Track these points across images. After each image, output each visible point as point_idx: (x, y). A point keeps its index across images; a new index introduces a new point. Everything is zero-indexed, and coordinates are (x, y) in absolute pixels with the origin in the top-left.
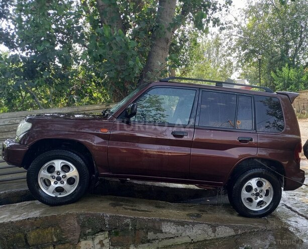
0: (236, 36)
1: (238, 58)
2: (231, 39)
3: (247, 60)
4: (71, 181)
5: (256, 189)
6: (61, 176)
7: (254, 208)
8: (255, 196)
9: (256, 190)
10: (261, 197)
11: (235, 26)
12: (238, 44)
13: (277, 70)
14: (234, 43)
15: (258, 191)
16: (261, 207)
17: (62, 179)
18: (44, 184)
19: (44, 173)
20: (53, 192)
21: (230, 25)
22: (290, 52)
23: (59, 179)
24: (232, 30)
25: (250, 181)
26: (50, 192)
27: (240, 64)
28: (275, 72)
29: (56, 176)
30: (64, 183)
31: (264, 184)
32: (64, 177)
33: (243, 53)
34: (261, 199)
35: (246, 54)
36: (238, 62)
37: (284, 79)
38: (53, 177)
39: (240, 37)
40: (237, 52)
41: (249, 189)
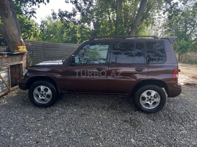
0: (162, 22)
1: (161, 32)
2: (159, 23)
3: (165, 34)
12: (162, 26)
13: (178, 41)
14: (161, 25)
21: (160, 16)
23: (43, 95)
24: (161, 19)
27: (162, 35)
30: (45, 97)
33: (164, 30)
35: (165, 31)
37: (181, 45)
38: (40, 94)
39: (165, 23)
40: (161, 29)
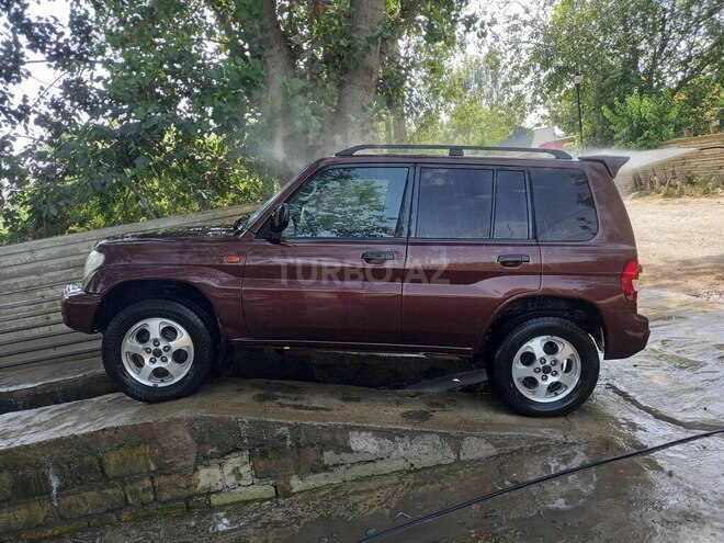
0: (528, 42)
1: (533, 87)
2: (518, 51)
3: (553, 88)
4: (179, 356)
5: (543, 358)
6: (161, 347)
7: (541, 397)
8: (541, 374)
9: (543, 360)
10: (555, 374)
11: (525, 23)
12: (532, 59)
13: (617, 103)
14: (526, 57)
15: (548, 363)
16: (556, 394)
17: (164, 354)
18: (133, 364)
19: (130, 344)
20: (150, 378)
21: (515, 22)
22: (643, 64)
23: (157, 353)
24: (519, 32)
25: (529, 344)
26: (143, 379)
27: (539, 97)
28: (611, 107)
29: (153, 348)
30: (166, 360)
31: (560, 347)
32: (167, 349)
33: (544, 75)
34: (555, 379)
35: (550, 77)
36: (535, 94)
37: (630, 120)
38: (148, 351)
39: (538, 45)
40: (532, 74)
41: (528, 359)
